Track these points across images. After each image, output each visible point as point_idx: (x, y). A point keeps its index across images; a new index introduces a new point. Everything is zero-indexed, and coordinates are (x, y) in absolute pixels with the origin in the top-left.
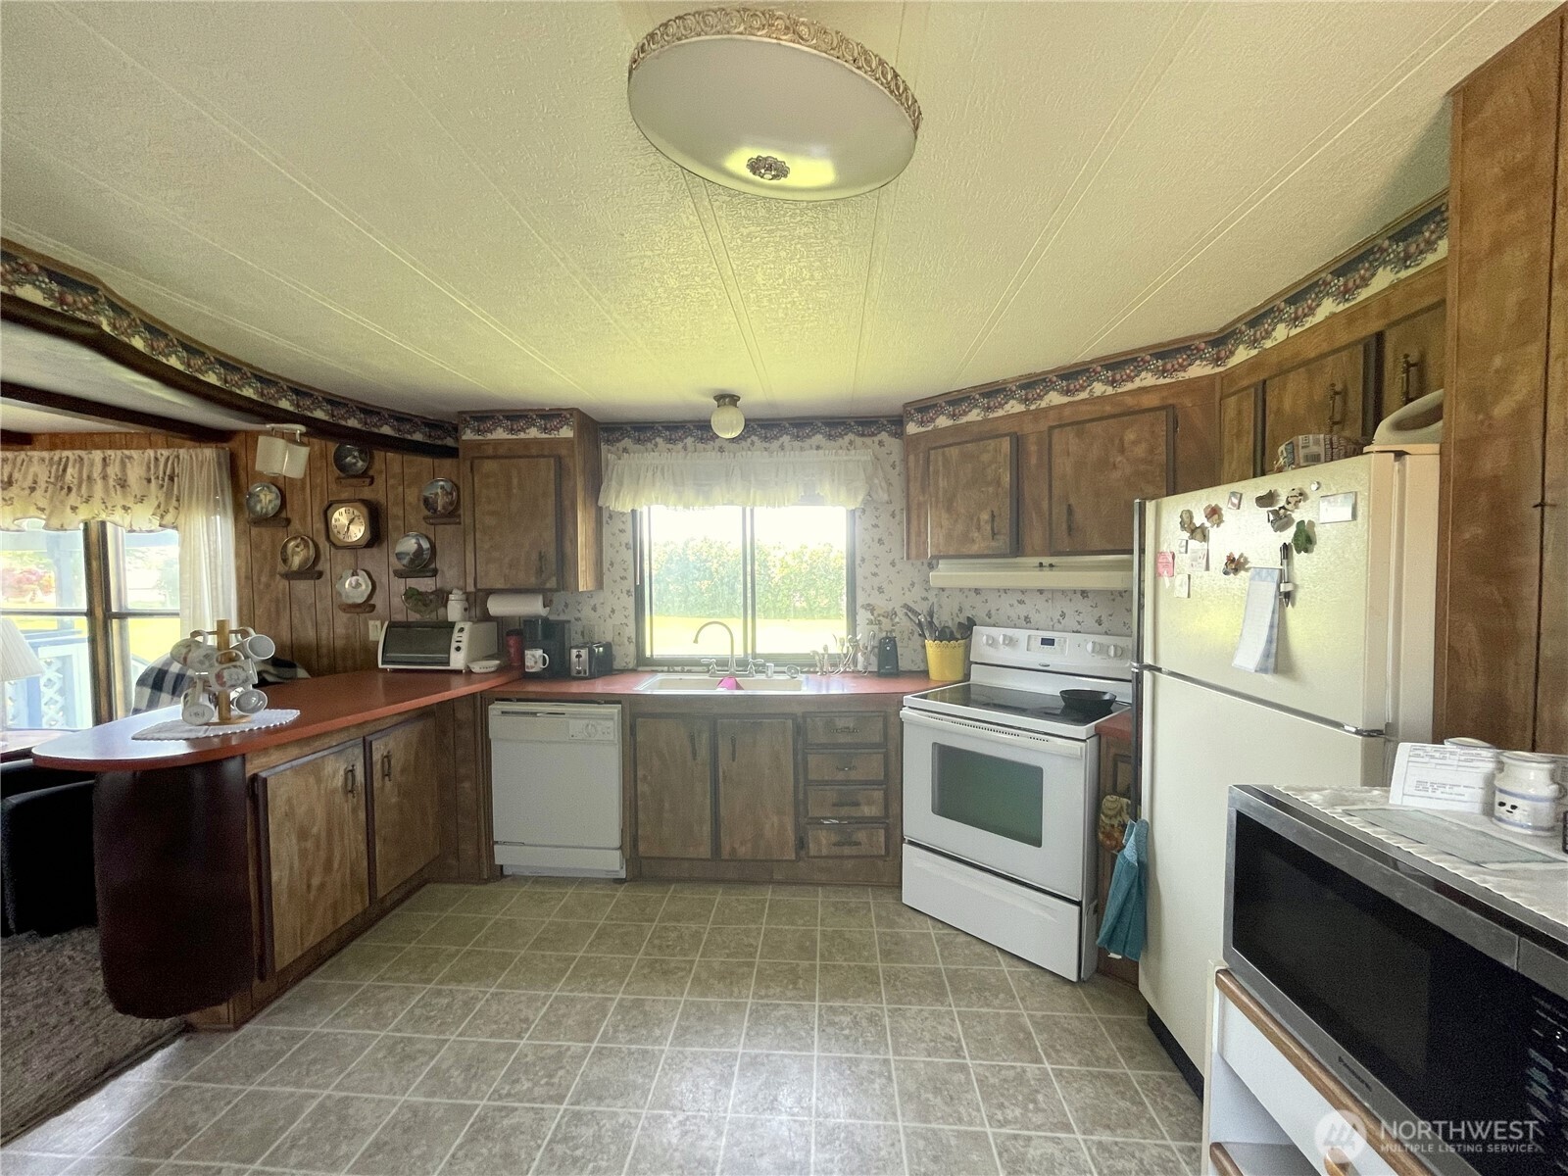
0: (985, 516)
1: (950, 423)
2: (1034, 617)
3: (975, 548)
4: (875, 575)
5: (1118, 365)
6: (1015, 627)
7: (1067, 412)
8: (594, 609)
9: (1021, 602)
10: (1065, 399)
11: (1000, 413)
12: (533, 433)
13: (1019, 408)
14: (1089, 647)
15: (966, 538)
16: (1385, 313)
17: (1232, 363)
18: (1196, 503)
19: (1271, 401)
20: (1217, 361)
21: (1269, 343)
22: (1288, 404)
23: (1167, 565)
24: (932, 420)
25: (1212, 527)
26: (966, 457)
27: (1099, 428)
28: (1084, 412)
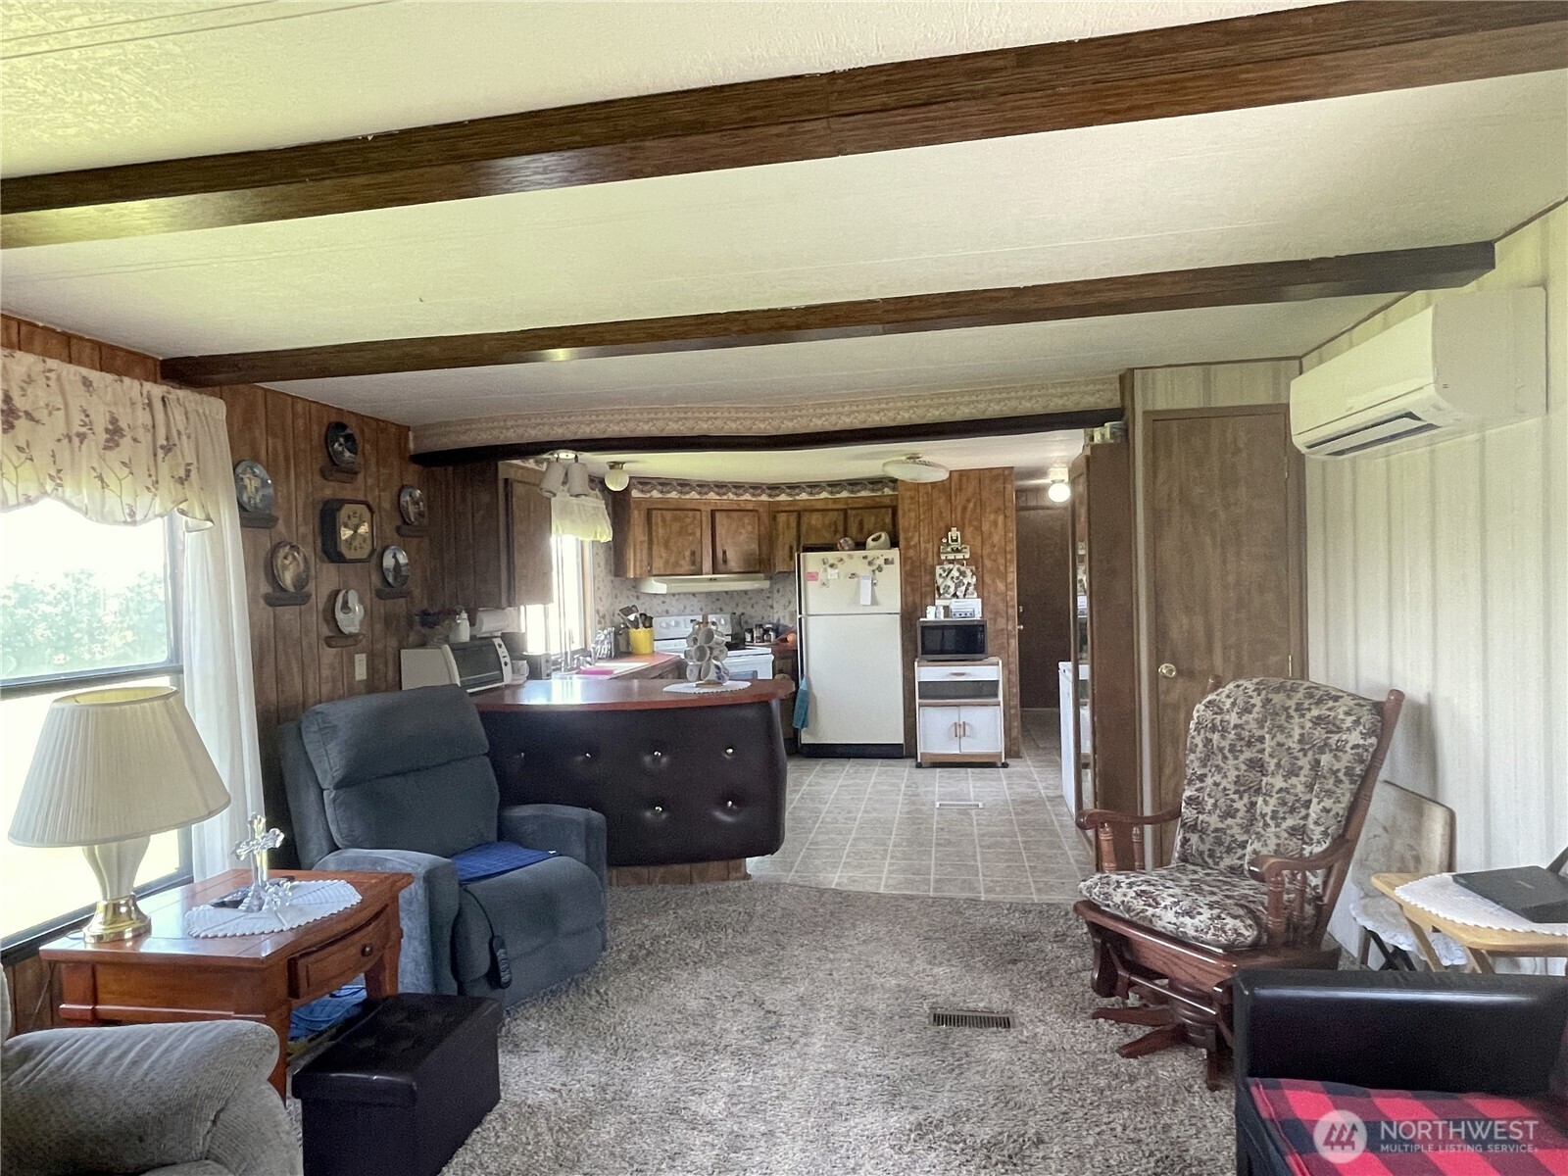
0: (688, 553)
1: (660, 496)
2: (671, 610)
3: (682, 571)
4: (599, 588)
5: (738, 487)
6: (661, 616)
7: (720, 504)
9: (663, 602)
10: (718, 498)
11: (688, 497)
13: (696, 496)
15: (673, 564)
16: (847, 504)
17: (778, 499)
18: (831, 556)
19: (805, 519)
20: (770, 496)
21: (797, 498)
22: (813, 522)
23: (813, 577)
24: (649, 492)
25: (839, 565)
26: (676, 519)
27: (734, 514)
28: (726, 506)
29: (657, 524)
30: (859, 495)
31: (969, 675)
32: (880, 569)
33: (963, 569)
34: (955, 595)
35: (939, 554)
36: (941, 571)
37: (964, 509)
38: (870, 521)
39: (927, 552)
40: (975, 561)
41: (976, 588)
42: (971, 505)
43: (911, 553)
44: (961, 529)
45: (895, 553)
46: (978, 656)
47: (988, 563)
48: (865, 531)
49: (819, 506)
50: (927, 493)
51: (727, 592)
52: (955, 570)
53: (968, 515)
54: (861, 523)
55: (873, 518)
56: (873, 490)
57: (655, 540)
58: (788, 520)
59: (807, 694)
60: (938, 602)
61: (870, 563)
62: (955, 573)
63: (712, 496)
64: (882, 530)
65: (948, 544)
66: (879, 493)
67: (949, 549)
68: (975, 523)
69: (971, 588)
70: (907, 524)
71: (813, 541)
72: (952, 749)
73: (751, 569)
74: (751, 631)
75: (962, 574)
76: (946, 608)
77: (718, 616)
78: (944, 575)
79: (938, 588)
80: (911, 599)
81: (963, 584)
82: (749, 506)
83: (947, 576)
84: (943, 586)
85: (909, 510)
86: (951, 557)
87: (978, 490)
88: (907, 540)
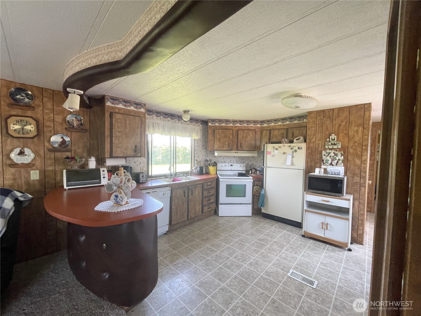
0: (227, 143)
1: (219, 125)
3: (225, 149)
4: (197, 153)
5: (248, 122)
7: (240, 127)
8: (135, 163)
9: (223, 158)
10: (240, 125)
11: (229, 125)
12: (132, 108)
13: (232, 125)
15: (223, 147)
16: (288, 126)
17: (263, 126)
18: (276, 145)
19: (272, 132)
20: (261, 125)
21: (270, 125)
22: (275, 134)
23: (269, 153)
24: (215, 124)
25: (279, 149)
26: (223, 132)
27: (245, 131)
28: (243, 128)
29: (216, 134)
30: (293, 122)
32: (296, 151)
33: (336, 152)
34: (331, 164)
35: (325, 145)
36: (325, 153)
37: (340, 125)
38: (297, 132)
39: (319, 144)
40: (344, 150)
41: (343, 161)
42: (344, 123)
43: (312, 145)
44: (337, 135)
45: (304, 145)
47: (351, 151)
48: (295, 136)
49: (277, 127)
50: (321, 119)
51: (246, 157)
52: (332, 153)
53: (341, 128)
54: (293, 133)
55: (298, 131)
56: (299, 120)
57: (216, 139)
58: (266, 133)
60: (323, 166)
61: (292, 149)
62: (332, 154)
63: (238, 125)
64: (302, 136)
65: (329, 141)
66: (302, 121)
67: (330, 144)
68: (345, 132)
69: (340, 162)
70: (310, 133)
71: (274, 140)
72: (320, 234)
73: (250, 150)
74: (251, 170)
75: (336, 155)
76: (325, 170)
77: (240, 164)
78: (326, 155)
79: (323, 161)
80: (309, 164)
81: (336, 159)
82: (252, 128)
83: (328, 156)
84: (325, 160)
85: (312, 127)
86: (331, 147)
87: (348, 116)
88: (310, 140)
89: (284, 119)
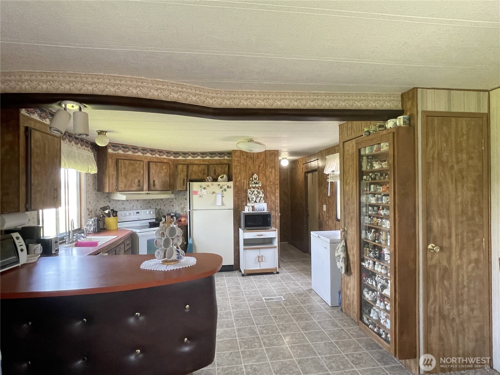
0: (137, 181)
1: (123, 153)
2: (126, 207)
3: (133, 189)
5: (160, 152)
6: (121, 211)
7: (152, 159)
9: (123, 204)
10: (151, 156)
11: (137, 154)
13: (141, 154)
14: (148, 213)
15: (131, 186)
16: (209, 162)
17: (178, 158)
18: (204, 184)
19: (190, 167)
20: (175, 157)
21: (187, 158)
22: (194, 169)
23: (196, 193)
24: (117, 150)
25: (208, 188)
26: (131, 164)
27: (158, 164)
28: (155, 160)
29: (121, 166)
30: (214, 158)
31: (264, 235)
32: (225, 190)
33: (259, 191)
34: (256, 202)
35: (249, 184)
36: (250, 191)
37: (259, 166)
39: (244, 183)
40: (263, 187)
41: (264, 199)
42: (262, 165)
43: (237, 184)
44: (258, 175)
45: (231, 184)
46: (268, 227)
47: (268, 189)
48: (217, 174)
49: (197, 162)
50: (244, 159)
51: (153, 200)
52: (256, 191)
53: (260, 168)
54: (215, 170)
55: (220, 169)
56: (220, 157)
57: (120, 174)
58: (183, 168)
59: (192, 245)
60: (248, 204)
61: (221, 188)
62: (256, 193)
63: (148, 155)
64: (224, 174)
65: (253, 180)
66: (223, 158)
67: (253, 183)
68: (263, 172)
69: (262, 199)
70: (236, 171)
71: (194, 177)
72: (257, 267)
73: (165, 189)
74: (165, 217)
75: (259, 193)
76: (253, 207)
77: (149, 210)
78: (251, 193)
79: (249, 199)
80: (237, 203)
81: (259, 197)
82: (165, 161)
83: (252, 193)
84: (251, 198)
85: (237, 166)
86: (254, 186)
87: (265, 159)
88: (236, 178)
89: (203, 154)
